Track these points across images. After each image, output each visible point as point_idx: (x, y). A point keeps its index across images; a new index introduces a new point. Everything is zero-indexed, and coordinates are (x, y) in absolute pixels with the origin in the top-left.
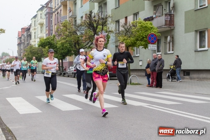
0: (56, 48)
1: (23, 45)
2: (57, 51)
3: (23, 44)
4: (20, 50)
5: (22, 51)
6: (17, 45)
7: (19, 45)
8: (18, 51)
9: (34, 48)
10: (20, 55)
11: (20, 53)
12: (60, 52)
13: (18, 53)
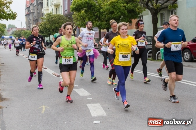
0: (98, 12)
1: (33, 16)
2: (99, 16)
3: (32, 13)
4: (29, 21)
5: (31, 22)
6: (25, 16)
7: (28, 15)
8: (26, 22)
9: (54, 16)
10: (29, 26)
11: (29, 24)
12: (105, 17)
13: (26, 24)
